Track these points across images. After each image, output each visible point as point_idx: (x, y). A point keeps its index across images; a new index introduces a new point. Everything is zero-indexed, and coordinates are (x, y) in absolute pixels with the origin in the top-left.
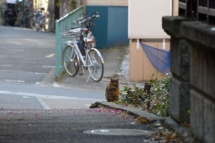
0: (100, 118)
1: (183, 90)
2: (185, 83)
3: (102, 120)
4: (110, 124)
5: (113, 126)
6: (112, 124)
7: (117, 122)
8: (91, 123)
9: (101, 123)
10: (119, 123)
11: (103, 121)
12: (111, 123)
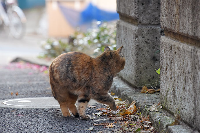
0: (18, 78)
1: (140, 37)
2: (144, 28)
3: (21, 81)
4: (32, 89)
5: (37, 91)
6: (35, 89)
7: (41, 85)
8: (4, 88)
9: (19, 87)
10: (45, 86)
11: (22, 83)
12: (34, 87)
